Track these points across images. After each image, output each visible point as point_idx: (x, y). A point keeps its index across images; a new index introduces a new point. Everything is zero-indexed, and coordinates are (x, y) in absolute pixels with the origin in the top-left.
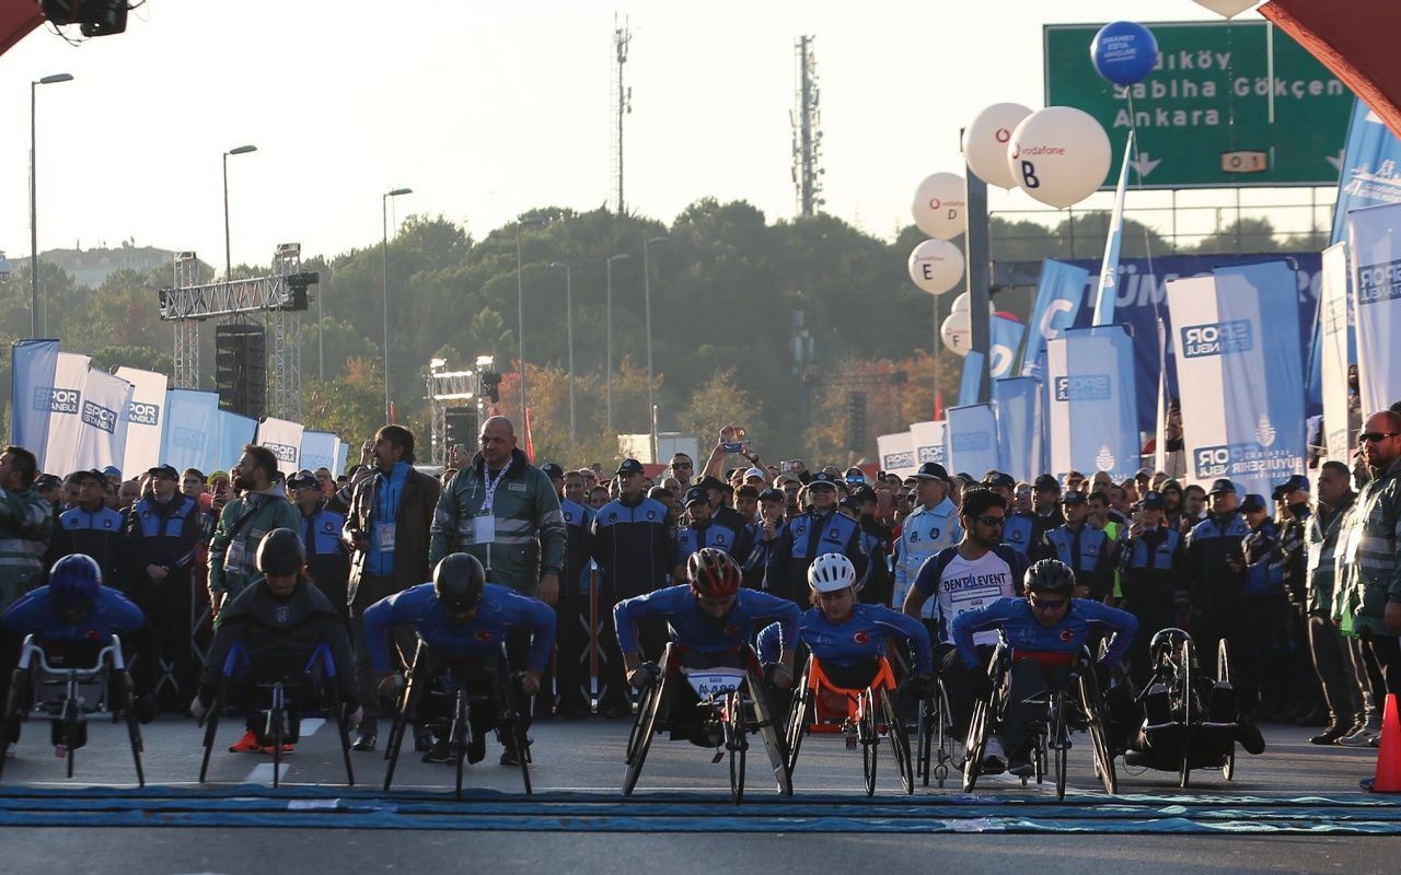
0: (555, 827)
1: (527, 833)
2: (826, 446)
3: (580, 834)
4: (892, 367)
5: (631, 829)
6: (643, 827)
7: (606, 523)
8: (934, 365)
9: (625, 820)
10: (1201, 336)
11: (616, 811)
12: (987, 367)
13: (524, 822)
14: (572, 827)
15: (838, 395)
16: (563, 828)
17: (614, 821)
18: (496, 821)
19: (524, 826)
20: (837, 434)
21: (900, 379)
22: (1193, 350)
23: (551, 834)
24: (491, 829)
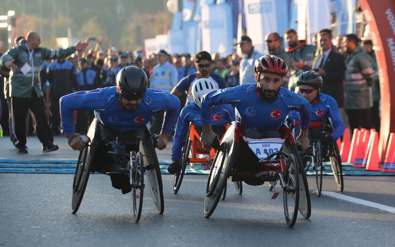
0: (33, 172)
1: (24, 174)
2: (128, 43)
3: (42, 174)
4: (150, 17)
5: (60, 173)
6: (64, 172)
7: (52, 69)
8: (164, 16)
9: (57, 170)
10: (255, 7)
11: (55, 167)
12: (182, 17)
13: (23, 170)
14: (39, 172)
15: (132, 26)
16: (37, 172)
17: (53, 170)
18: (13, 170)
19: (23, 172)
20: (131, 39)
21: (153, 21)
22: (251, 11)
23: (32, 174)
24: (12, 173)
